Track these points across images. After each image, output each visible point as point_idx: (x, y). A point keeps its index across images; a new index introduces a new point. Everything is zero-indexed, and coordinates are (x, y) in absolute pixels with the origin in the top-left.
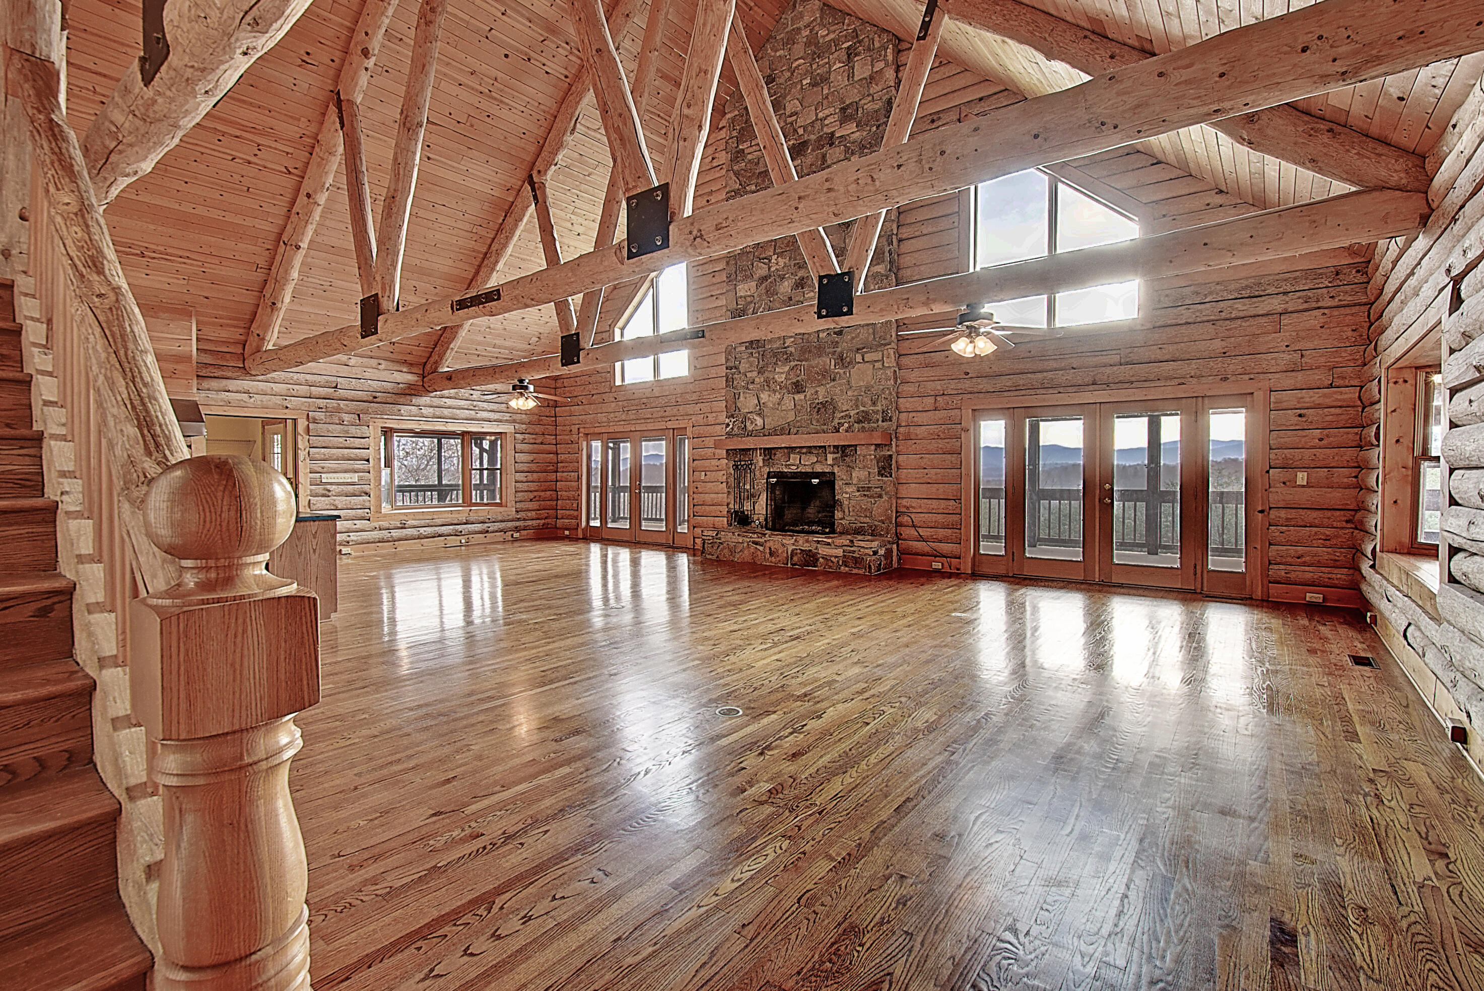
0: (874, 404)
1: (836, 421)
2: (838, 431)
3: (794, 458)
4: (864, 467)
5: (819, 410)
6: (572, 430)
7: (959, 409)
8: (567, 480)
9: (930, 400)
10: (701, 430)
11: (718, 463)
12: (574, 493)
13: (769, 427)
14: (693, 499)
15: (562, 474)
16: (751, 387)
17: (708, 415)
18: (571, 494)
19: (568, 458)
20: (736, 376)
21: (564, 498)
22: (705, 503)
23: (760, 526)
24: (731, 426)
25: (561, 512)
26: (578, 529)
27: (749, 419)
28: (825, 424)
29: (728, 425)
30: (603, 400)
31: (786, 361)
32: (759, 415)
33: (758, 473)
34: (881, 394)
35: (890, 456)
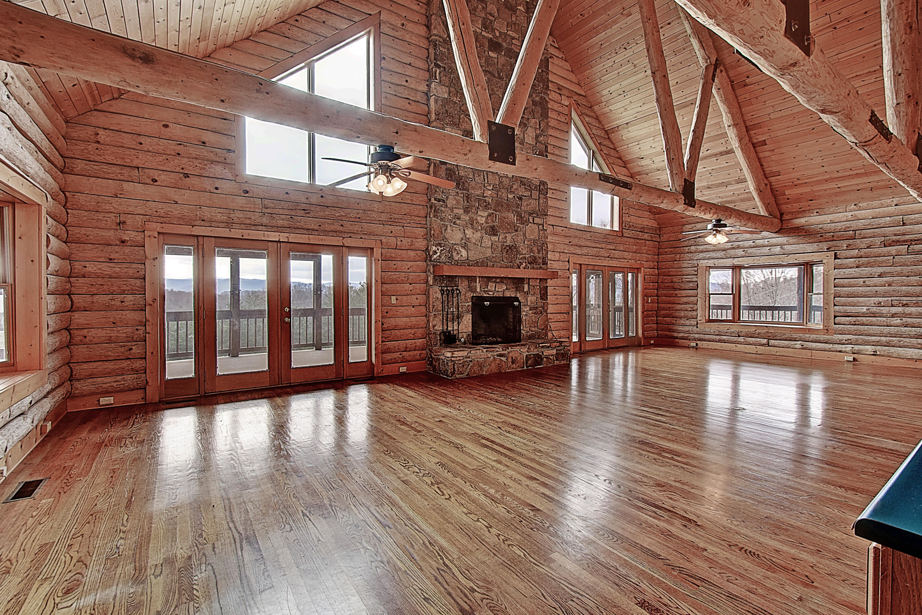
0: (539, 252)
2: (520, 267)
3: (491, 285)
4: (535, 293)
5: (507, 251)
6: (124, 222)
7: (568, 262)
8: (108, 308)
9: (557, 254)
10: (393, 253)
11: (411, 287)
12: (130, 330)
13: (472, 259)
14: (383, 324)
15: (89, 298)
16: (458, 222)
17: (402, 239)
18: (122, 332)
19: (107, 268)
20: (443, 209)
21: (95, 340)
22: (395, 328)
23: (465, 343)
24: (438, 254)
25: (85, 366)
26: (145, 389)
27: (455, 249)
28: (511, 262)
29: (435, 252)
30: (217, 188)
31: (486, 207)
32: (463, 247)
33: (463, 297)
34: (543, 247)
35: (547, 287)
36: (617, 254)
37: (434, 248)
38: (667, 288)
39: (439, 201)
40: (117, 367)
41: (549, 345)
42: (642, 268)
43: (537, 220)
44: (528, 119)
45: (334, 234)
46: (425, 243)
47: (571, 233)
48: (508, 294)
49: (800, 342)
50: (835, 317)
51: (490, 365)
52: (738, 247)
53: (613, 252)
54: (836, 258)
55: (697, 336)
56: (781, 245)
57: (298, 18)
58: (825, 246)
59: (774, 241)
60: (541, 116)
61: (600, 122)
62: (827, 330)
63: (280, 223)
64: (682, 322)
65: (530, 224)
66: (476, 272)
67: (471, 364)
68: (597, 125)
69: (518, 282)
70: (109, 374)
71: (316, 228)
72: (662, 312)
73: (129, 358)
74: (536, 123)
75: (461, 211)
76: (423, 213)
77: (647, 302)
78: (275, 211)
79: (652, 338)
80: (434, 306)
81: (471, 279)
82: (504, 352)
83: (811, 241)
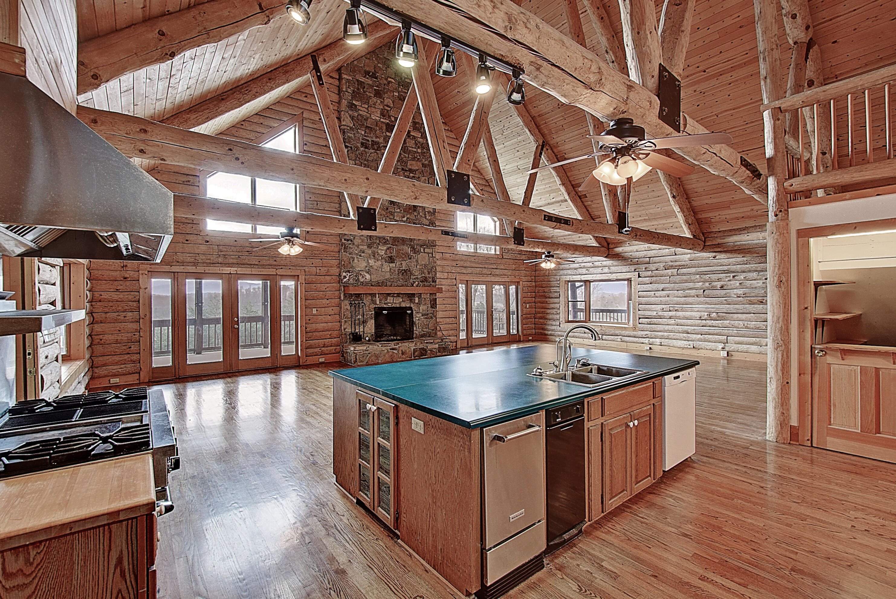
0: (429, 273)
1: (411, 281)
2: (413, 286)
3: (390, 299)
4: (425, 304)
5: (403, 274)
6: (126, 266)
7: (456, 279)
8: (116, 321)
9: (446, 274)
10: (314, 278)
11: (328, 302)
12: (129, 335)
13: (374, 281)
14: (306, 328)
15: (103, 315)
16: (363, 255)
17: (320, 268)
18: (124, 337)
19: (115, 296)
20: (351, 246)
21: (108, 342)
22: (316, 331)
23: (369, 340)
24: (348, 278)
25: (101, 358)
26: (139, 373)
27: (361, 274)
28: (406, 281)
29: (345, 277)
30: (187, 240)
31: (385, 243)
32: (368, 273)
33: (367, 308)
34: (432, 269)
35: (436, 299)
36: (498, 272)
37: (344, 274)
38: (542, 296)
39: (348, 240)
40: (121, 359)
41: (432, 341)
42: (521, 282)
43: (426, 250)
44: (419, 177)
45: (270, 267)
46: (338, 270)
47: (457, 257)
48: (403, 305)
49: (620, 337)
50: (639, 318)
51: (385, 356)
52: (584, 267)
53: (495, 270)
54: (639, 277)
55: (559, 333)
56: (609, 267)
57: (243, 123)
58: (632, 268)
59: (604, 263)
60: (430, 174)
61: (482, 174)
62: (634, 328)
63: (231, 261)
64: (551, 322)
65: (421, 254)
66: (375, 290)
67: (370, 355)
68: (479, 176)
69: (411, 296)
70: (117, 363)
71: (257, 263)
72: (539, 315)
73: (129, 353)
74: (425, 180)
75: (365, 247)
76: (337, 249)
77: (526, 308)
78: (227, 253)
79: (530, 335)
80: (344, 315)
81: (373, 295)
82: (396, 347)
83: (625, 264)
